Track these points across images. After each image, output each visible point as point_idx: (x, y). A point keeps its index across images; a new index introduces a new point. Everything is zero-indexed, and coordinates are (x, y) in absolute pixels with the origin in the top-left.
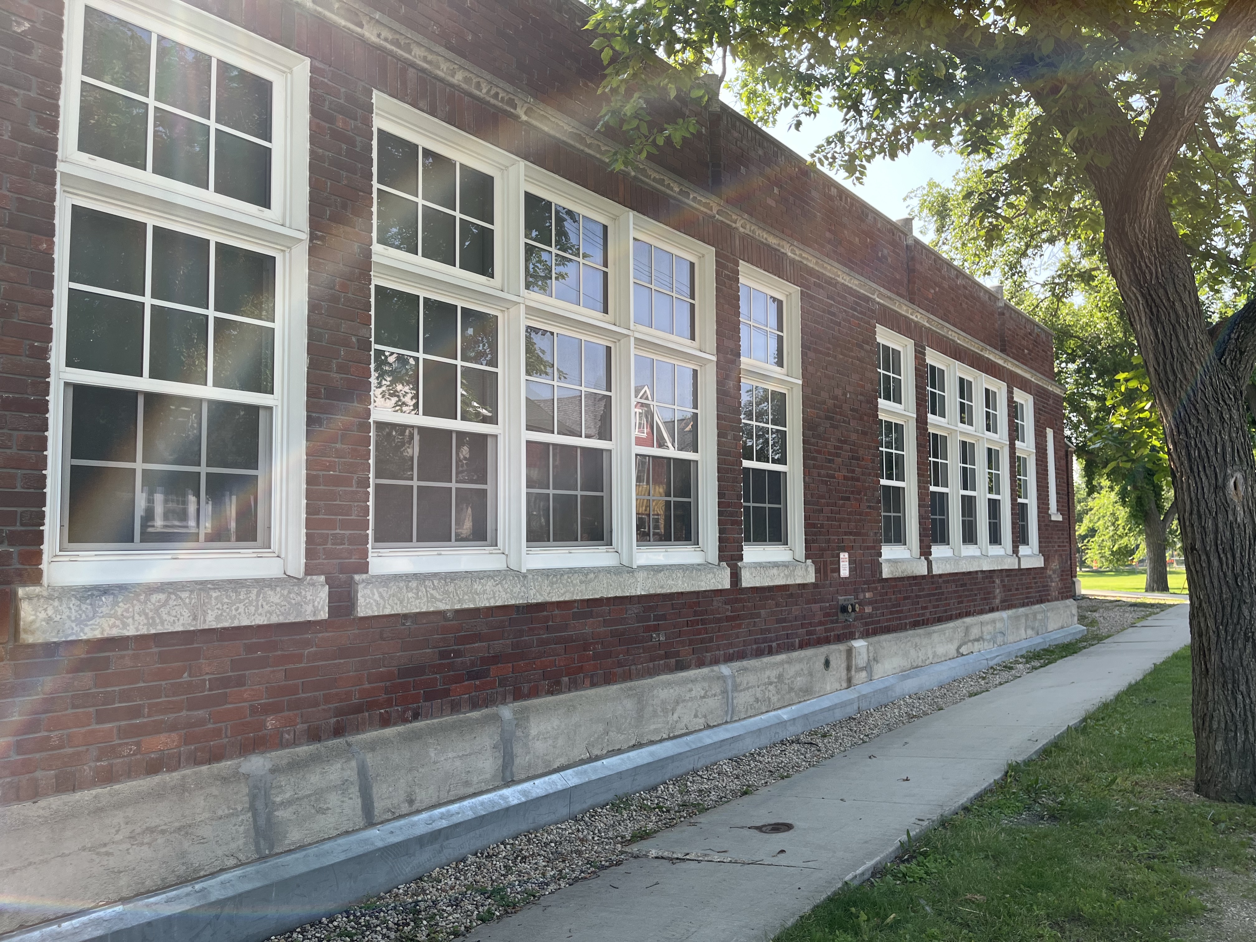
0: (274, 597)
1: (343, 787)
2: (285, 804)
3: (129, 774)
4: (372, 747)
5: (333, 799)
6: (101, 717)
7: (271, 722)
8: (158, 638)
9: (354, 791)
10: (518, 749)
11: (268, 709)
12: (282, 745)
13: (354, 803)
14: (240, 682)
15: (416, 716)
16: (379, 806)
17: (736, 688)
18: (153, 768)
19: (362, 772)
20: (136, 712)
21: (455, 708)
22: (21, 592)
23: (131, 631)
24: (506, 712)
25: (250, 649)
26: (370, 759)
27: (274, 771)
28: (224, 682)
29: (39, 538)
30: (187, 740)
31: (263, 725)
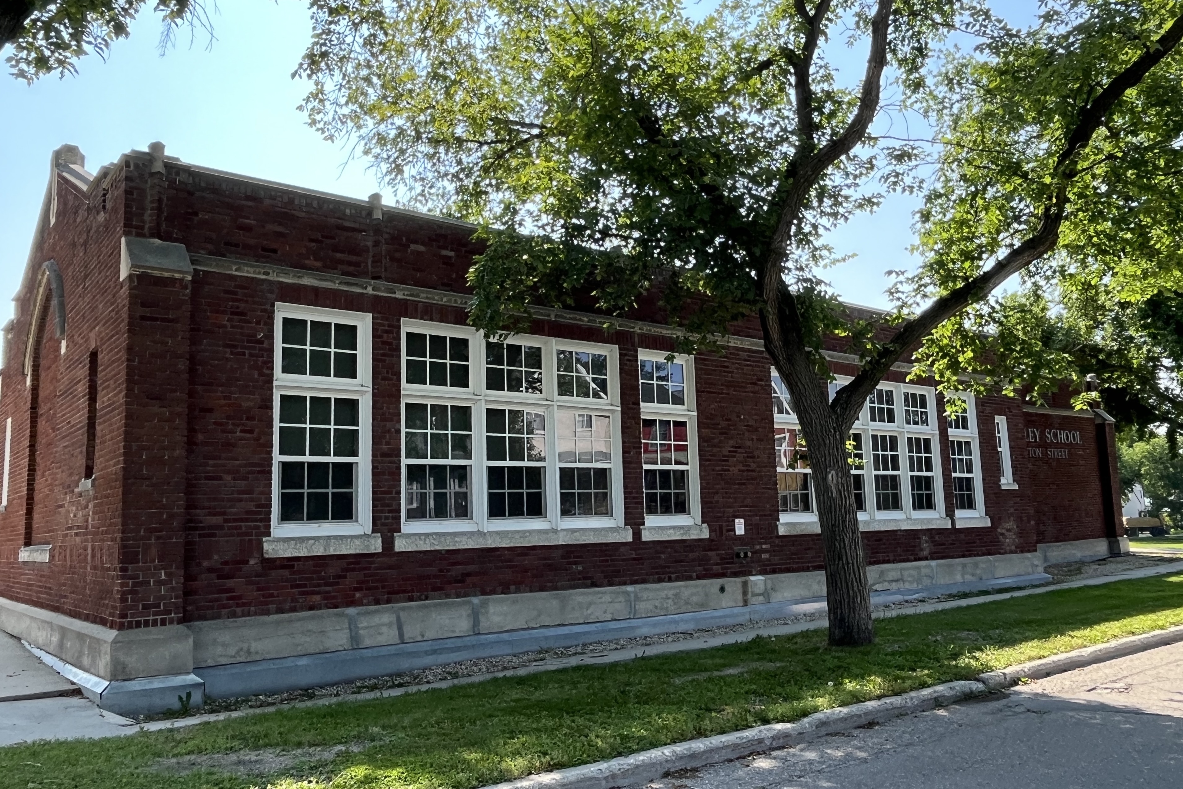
0: (357, 542)
1: (390, 625)
2: (362, 628)
3: (302, 609)
4: (403, 609)
5: (384, 629)
6: (292, 587)
7: (358, 595)
8: (313, 557)
9: (395, 627)
10: (482, 619)
11: (357, 589)
12: (362, 605)
13: (395, 632)
14: (345, 577)
15: (427, 598)
16: (406, 636)
17: (637, 598)
18: (311, 608)
19: (398, 619)
20: (305, 586)
21: (447, 596)
22: (264, 539)
23: (302, 554)
24: (476, 600)
25: (348, 564)
26: (402, 614)
27: (358, 614)
28: (340, 577)
29: (269, 520)
30: (325, 598)
31: (354, 596)
